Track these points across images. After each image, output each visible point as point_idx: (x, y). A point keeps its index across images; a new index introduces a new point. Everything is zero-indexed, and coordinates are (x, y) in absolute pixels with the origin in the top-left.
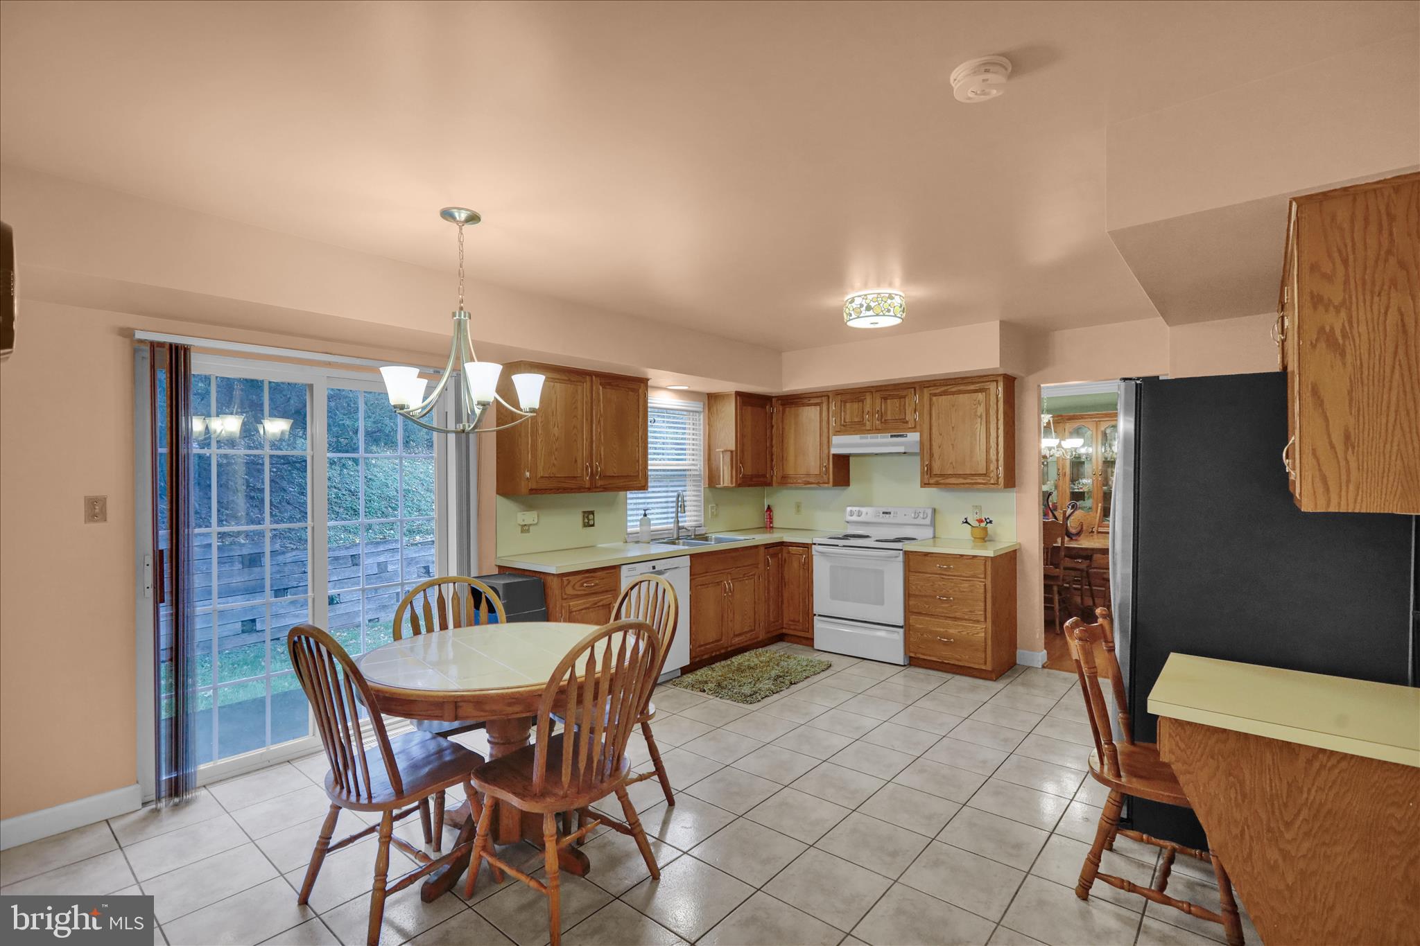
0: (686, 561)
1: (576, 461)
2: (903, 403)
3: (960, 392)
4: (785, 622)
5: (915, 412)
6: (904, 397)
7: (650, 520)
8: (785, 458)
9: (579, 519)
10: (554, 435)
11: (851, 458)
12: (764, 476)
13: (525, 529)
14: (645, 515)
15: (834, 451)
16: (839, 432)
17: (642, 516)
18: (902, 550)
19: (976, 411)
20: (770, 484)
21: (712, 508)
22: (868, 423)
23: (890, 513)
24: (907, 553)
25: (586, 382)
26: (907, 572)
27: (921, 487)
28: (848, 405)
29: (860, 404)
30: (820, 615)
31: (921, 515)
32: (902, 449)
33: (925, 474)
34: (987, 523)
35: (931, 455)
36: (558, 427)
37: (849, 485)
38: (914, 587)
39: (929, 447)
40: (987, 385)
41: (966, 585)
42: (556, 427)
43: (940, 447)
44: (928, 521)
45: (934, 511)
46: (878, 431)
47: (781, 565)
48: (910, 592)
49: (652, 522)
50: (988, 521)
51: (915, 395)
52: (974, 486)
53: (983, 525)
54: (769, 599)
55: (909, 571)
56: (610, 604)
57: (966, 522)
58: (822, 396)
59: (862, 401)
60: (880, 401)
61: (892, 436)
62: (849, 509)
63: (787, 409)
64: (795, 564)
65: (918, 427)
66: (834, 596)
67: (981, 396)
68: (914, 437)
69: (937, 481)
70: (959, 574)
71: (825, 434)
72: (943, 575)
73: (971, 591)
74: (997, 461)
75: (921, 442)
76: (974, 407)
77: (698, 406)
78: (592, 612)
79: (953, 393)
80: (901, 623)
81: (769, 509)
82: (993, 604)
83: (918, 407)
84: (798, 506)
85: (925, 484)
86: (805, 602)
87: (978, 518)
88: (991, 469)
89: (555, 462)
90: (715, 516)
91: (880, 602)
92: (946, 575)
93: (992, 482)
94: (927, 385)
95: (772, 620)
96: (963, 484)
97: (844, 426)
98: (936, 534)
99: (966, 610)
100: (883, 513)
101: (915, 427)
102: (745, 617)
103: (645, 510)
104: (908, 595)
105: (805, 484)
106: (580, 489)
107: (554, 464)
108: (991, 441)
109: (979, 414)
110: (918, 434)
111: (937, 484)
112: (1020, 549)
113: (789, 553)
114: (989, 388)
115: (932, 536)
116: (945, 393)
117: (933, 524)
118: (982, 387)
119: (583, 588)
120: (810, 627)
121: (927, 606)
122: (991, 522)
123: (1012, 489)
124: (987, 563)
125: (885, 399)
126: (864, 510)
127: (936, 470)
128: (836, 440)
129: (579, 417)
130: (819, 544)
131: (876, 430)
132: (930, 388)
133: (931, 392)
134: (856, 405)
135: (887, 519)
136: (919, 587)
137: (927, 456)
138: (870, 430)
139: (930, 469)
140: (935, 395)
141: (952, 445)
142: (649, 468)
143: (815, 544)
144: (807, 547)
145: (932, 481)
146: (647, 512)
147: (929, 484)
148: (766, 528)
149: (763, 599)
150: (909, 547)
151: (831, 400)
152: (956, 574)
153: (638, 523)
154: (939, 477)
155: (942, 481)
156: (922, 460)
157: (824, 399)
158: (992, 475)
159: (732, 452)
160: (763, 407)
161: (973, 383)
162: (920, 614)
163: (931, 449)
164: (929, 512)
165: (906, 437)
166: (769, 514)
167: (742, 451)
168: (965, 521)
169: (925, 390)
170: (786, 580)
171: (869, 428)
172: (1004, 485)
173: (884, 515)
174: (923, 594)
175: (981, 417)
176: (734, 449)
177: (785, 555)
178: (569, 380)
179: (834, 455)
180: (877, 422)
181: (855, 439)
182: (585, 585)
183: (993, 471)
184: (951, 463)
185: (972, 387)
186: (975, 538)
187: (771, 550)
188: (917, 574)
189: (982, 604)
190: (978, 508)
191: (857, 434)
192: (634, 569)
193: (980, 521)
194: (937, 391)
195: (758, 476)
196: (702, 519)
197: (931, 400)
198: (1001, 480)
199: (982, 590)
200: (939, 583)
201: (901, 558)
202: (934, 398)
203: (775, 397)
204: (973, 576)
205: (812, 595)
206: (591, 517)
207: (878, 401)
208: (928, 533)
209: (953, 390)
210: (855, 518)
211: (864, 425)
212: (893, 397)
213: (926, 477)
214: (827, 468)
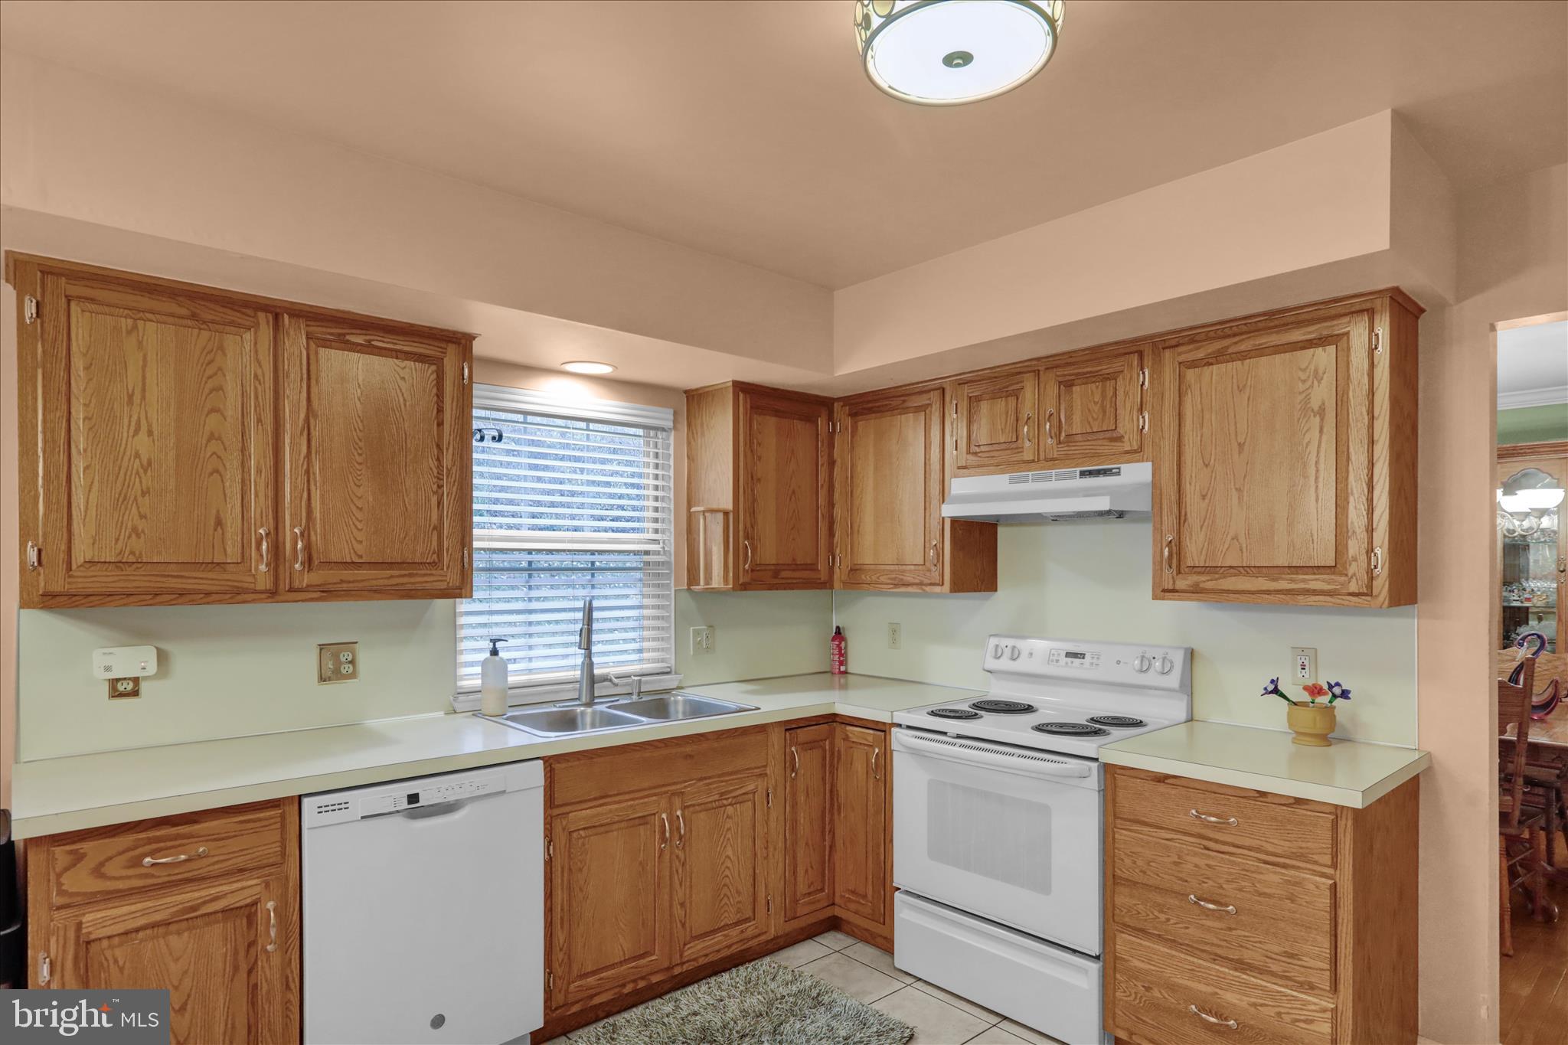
0: (536, 773)
1: (219, 523)
2: (1110, 393)
3: (1260, 352)
4: (837, 895)
5: (1141, 410)
6: (1112, 377)
7: (504, 663)
8: (856, 528)
9: (309, 662)
10: (137, 455)
11: (1001, 530)
12: (812, 567)
13: (124, 689)
14: (494, 652)
15: (949, 511)
16: (965, 468)
17: (488, 655)
18: (1096, 760)
19: (1308, 398)
20: (827, 584)
21: (697, 633)
22: (1027, 444)
23: (1082, 656)
24: (1111, 773)
25: (257, 325)
26: (1111, 819)
27: (1155, 597)
28: (984, 406)
29: (1012, 401)
30: (907, 892)
31: (1158, 664)
32: (1103, 504)
33: (1165, 565)
34: (1335, 696)
35: (1181, 519)
36: (150, 433)
37: (996, 590)
38: (1128, 861)
39: (1174, 497)
40: (1339, 327)
41: (1272, 877)
42: (143, 435)
43: (1204, 497)
44: (1174, 680)
45: (1191, 655)
46: (1051, 462)
47: (831, 764)
48: (1118, 872)
49: (511, 667)
50: (1337, 690)
51: (1142, 369)
52: (1300, 597)
53: (1324, 700)
54: (795, 843)
55: (1116, 817)
56: (255, 903)
57: (1276, 691)
58: (929, 391)
59: (1016, 394)
60: (1056, 391)
61: (1083, 474)
62: (993, 641)
63: (860, 423)
64: (859, 767)
65: (1148, 449)
66: (939, 851)
67: (1324, 357)
68: (1137, 473)
69: (1197, 584)
70: (1255, 843)
71: (935, 475)
72: (1210, 839)
73: (1292, 899)
74: (1370, 530)
75: (1155, 484)
76: (1301, 387)
77: (663, 417)
78: (179, 933)
79: (1243, 356)
80: (1095, 950)
81: (839, 635)
82: (1359, 941)
83: (1148, 398)
84: (894, 631)
85: (1164, 591)
86: (878, 854)
87: (1310, 683)
88: (1351, 552)
89: (141, 525)
90: (706, 648)
91: (1042, 884)
92: (1217, 841)
93: (1353, 587)
94: (1173, 342)
95: (802, 888)
96: (1268, 592)
97: (976, 454)
98: (1194, 716)
99: (1276, 949)
100: (1069, 655)
101: (1140, 450)
102: (725, 890)
103: (494, 641)
104: (1112, 879)
105: (896, 586)
106: (237, 594)
107: (135, 529)
108: (1351, 478)
109: (1315, 404)
110: (1148, 465)
111: (1196, 592)
112: (1429, 770)
113: (846, 738)
114: (1348, 333)
115: (1182, 715)
116: (1218, 358)
117: (1188, 687)
118: (1325, 333)
119: (142, 871)
120: (885, 915)
121: (1163, 917)
122: (1345, 694)
123: (1408, 607)
124: (1342, 823)
125: (1069, 385)
126: (1025, 645)
127: (1194, 553)
128: (959, 486)
129: (229, 413)
130: (909, 727)
131: (1047, 460)
132: (1180, 349)
133: (1182, 358)
134: (1001, 405)
135: (1075, 669)
136: (1140, 863)
137: (1169, 520)
138: (1033, 461)
139: (1179, 554)
140: (1193, 364)
141: (1239, 490)
142: (476, 544)
143: (900, 726)
144: (882, 729)
145: (1181, 584)
146: (498, 645)
147: (1174, 591)
148: (833, 673)
149: (780, 845)
150: (1118, 749)
151: (948, 398)
152: (1247, 842)
153: (478, 669)
154: (1199, 573)
155: (1209, 585)
156: (1158, 531)
157: (935, 396)
158: (1352, 569)
159: (726, 514)
160: (810, 419)
161: (1299, 324)
162: (1142, 932)
163: (1180, 502)
164: (1178, 658)
165: (1119, 474)
166: (839, 646)
167: (752, 512)
168: (1271, 687)
169: (1167, 354)
170: (842, 800)
171: (1031, 458)
172: (1391, 598)
173: (1069, 660)
174: (1151, 882)
175: (1321, 412)
176: (730, 506)
177: (840, 743)
178: (194, 316)
179: (955, 521)
180: (1049, 441)
181: (1000, 482)
182: (148, 860)
183: (1355, 559)
184: (1235, 538)
185: (1297, 335)
186: (1296, 732)
187: (803, 735)
188: (1135, 827)
189: (1325, 942)
190: (1306, 657)
191: (1003, 473)
192: (344, 806)
193: (1315, 691)
194: (1200, 354)
195: (795, 567)
196: (671, 657)
197: (1181, 378)
198: (1382, 585)
199: (1325, 901)
200: (1196, 860)
201: (1093, 782)
202: (1191, 374)
203: (839, 399)
204: (1302, 857)
205: (891, 841)
206: (345, 656)
207: (1052, 390)
208: (1177, 709)
209: (1243, 347)
210: (1005, 664)
211: (1019, 450)
212: (1087, 378)
213: (1167, 572)
214: (940, 555)
